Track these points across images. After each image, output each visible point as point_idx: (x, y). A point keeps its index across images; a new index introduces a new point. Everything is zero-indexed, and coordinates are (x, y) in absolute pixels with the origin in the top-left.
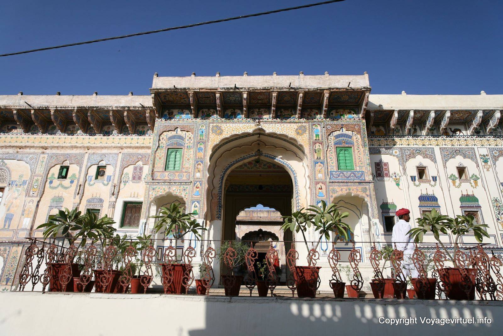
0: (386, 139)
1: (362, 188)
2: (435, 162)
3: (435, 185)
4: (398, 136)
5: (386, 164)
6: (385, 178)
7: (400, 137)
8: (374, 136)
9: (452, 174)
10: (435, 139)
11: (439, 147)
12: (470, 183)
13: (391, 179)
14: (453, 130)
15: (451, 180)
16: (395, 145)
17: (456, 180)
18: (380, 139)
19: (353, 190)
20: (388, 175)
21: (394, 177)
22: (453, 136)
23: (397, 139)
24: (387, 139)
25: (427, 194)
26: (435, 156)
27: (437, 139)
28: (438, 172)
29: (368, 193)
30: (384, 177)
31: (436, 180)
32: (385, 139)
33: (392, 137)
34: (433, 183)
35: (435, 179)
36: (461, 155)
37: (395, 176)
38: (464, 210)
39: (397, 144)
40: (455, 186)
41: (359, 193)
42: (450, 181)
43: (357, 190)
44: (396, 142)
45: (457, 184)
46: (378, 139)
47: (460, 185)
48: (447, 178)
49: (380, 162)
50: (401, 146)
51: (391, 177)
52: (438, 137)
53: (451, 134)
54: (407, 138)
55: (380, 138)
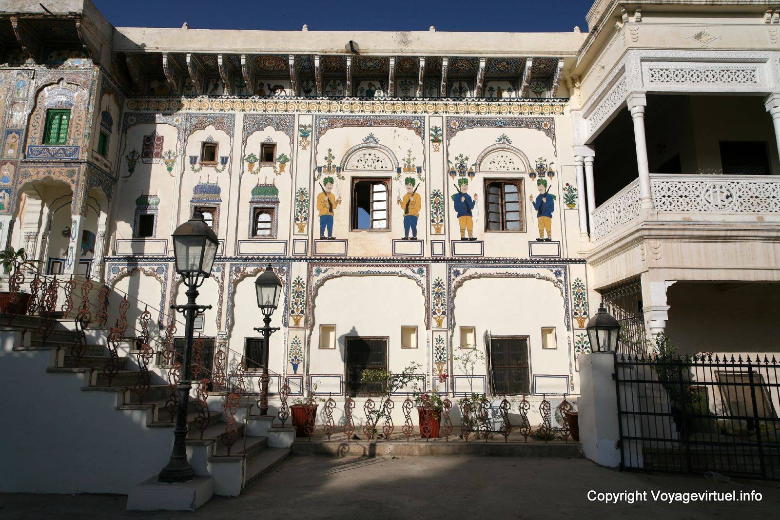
0: (169, 101)
1: (68, 171)
2: (232, 136)
3: (223, 169)
4: (187, 96)
5: (161, 139)
6: (154, 159)
7: (190, 98)
8: (152, 95)
9: (252, 154)
10: (242, 100)
11: (244, 112)
12: (275, 167)
13: (162, 160)
14: (272, 87)
15: (248, 163)
16: (179, 109)
17: (256, 163)
18: (160, 100)
19: (54, 174)
20: (159, 155)
21: (167, 158)
22: (269, 96)
23: (184, 100)
24: (171, 99)
25: (208, 183)
26: (234, 126)
27: (245, 100)
28: (232, 151)
29: (75, 178)
30: (153, 157)
31: (226, 163)
32: (168, 99)
33: (178, 97)
34: (220, 166)
35: (224, 160)
36: (272, 125)
37: (169, 157)
38: (254, 206)
39: (184, 108)
40: (251, 171)
41: (62, 178)
42: (246, 164)
43: (61, 173)
44: (183, 105)
45: (255, 169)
46: (157, 100)
47: (259, 170)
48: (243, 159)
49: (152, 136)
50: (188, 111)
51: (163, 158)
52: (247, 98)
53: (268, 93)
54: (199, 99)
55: (160, 98)
